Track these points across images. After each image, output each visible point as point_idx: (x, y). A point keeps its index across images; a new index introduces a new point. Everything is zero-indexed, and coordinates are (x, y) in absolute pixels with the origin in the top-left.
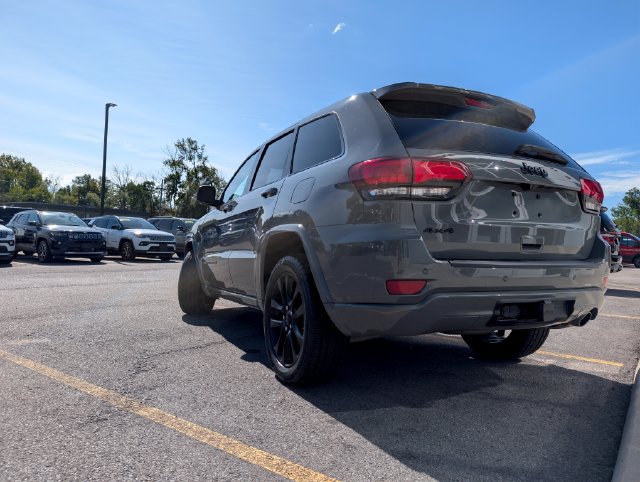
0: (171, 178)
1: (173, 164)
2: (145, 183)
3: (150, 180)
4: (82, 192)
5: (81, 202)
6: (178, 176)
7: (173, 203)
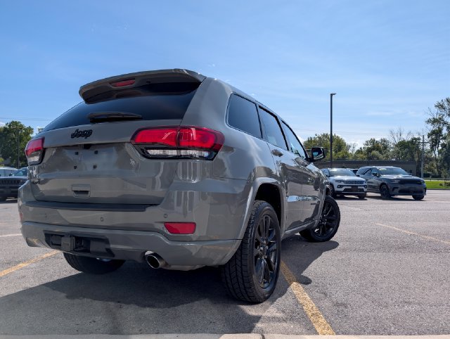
0: (433, 132)
1: (434, 121)
2: (413, 139)
3: (416, 137)
4: (369, 150)
5: (369, 158)
6: (440, 130)
7: (437, 153)
